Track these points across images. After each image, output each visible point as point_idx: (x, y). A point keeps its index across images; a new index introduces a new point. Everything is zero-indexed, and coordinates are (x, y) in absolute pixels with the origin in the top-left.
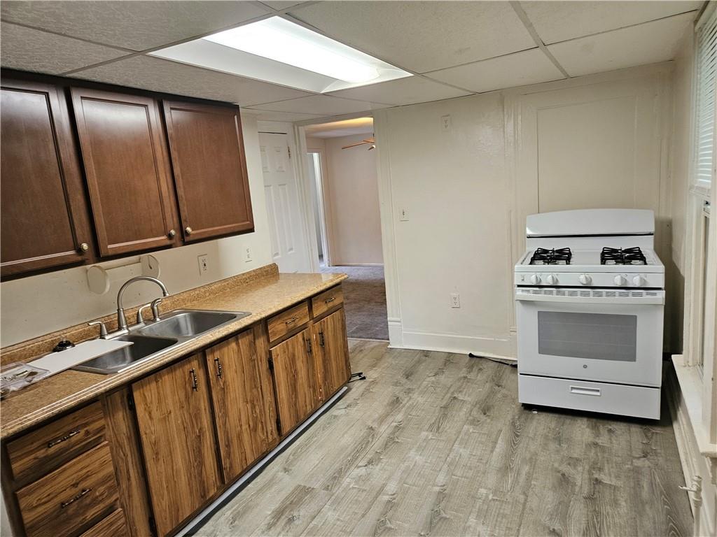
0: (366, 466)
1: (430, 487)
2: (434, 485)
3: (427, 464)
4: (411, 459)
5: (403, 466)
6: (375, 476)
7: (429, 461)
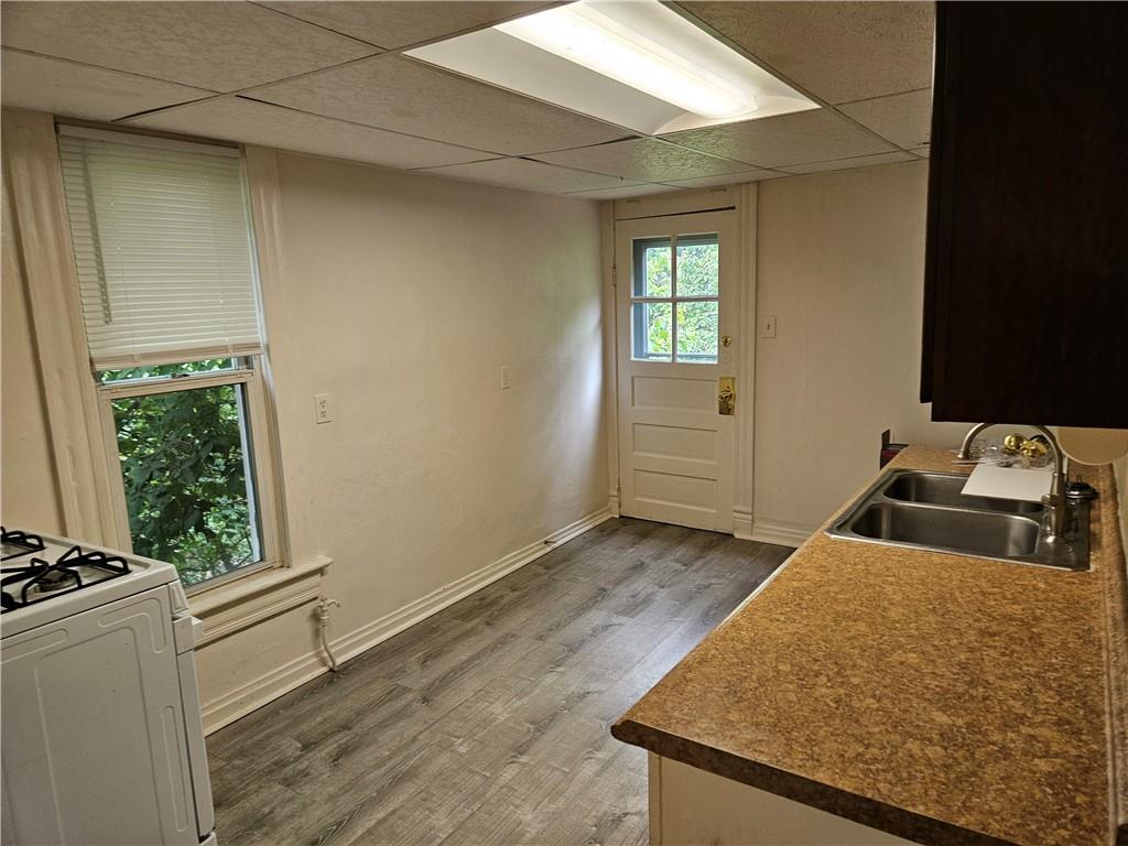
0: (625, 814)
1: (532, 763)
2: (524, 764)
3: (517, 802)
4: (541, 817)
5: (560, 804)
6: (613, 791)
7: (512, 807)
